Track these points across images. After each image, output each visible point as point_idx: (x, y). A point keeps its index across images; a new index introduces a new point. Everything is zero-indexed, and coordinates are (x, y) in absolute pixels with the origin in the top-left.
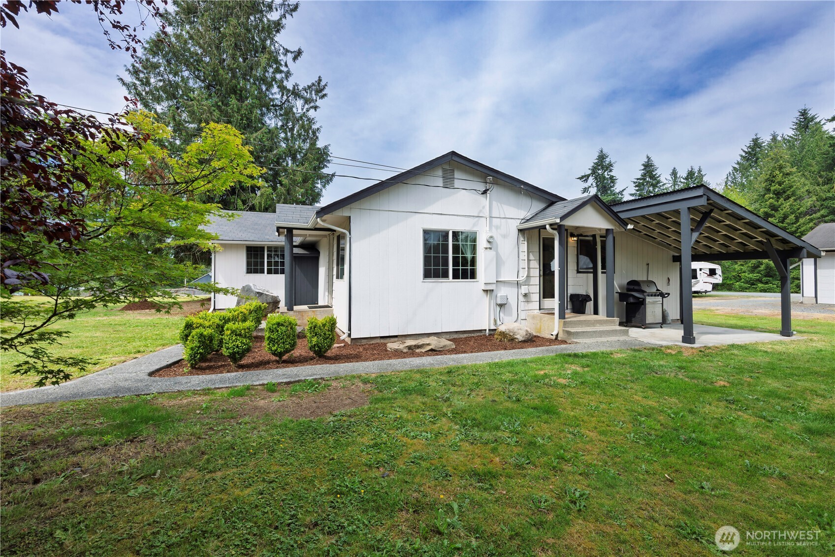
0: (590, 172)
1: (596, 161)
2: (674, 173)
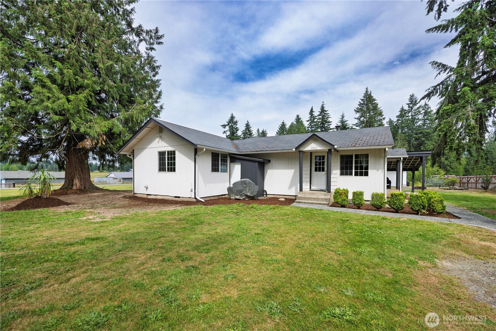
0: (227, 124)
1: (230, 119)
2: (258, 131)
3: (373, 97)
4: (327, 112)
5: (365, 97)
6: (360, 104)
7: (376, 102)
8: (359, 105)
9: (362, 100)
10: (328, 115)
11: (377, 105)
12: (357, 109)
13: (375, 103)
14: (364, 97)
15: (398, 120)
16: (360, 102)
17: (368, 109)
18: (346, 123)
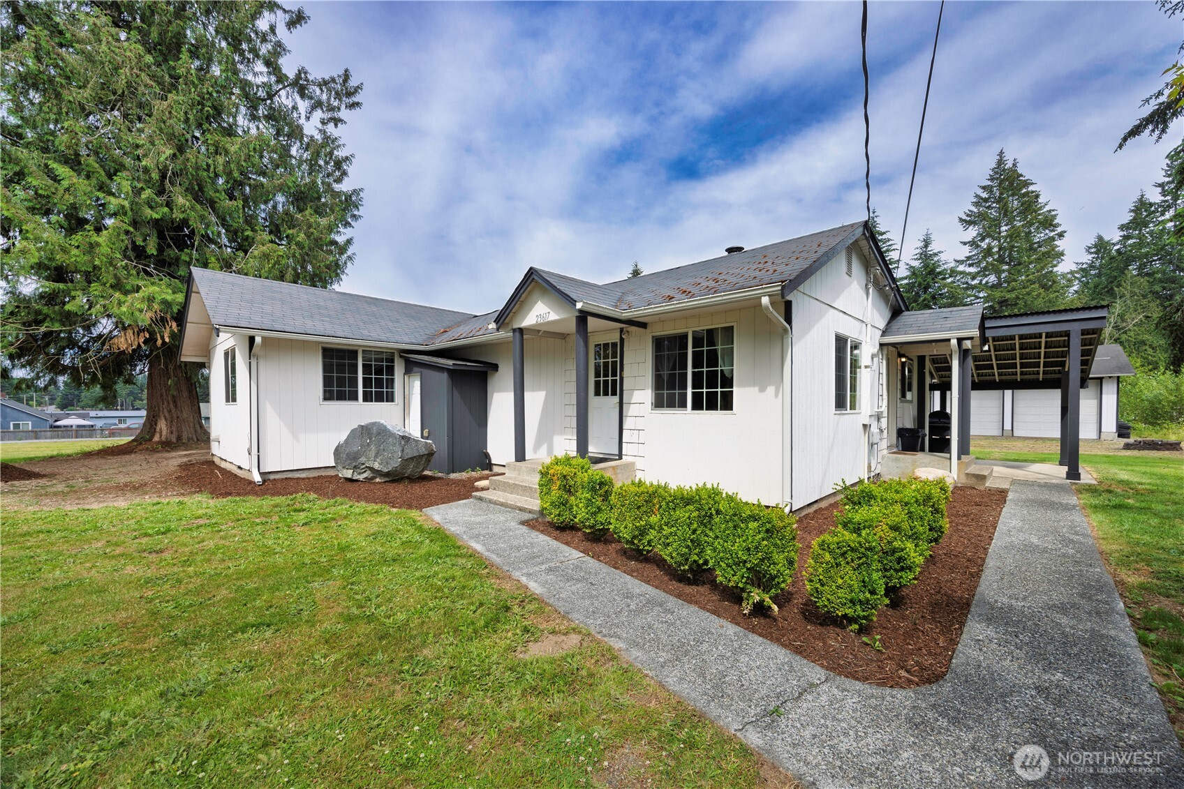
3: (1021, 175)
4: (884, 237)
5: (997, 179)
6: (979, 202)
7: (1031, 188)
8: (976, 204)
9: (984, 188)
10: (888, 244)
11: (1037, 196)
12: (968, 215)
13: (1027, 194)
14: (992, 179)
15: (1126, 238)
16: (977, 196)
17: (1005, 211)
18: (936, 259)
